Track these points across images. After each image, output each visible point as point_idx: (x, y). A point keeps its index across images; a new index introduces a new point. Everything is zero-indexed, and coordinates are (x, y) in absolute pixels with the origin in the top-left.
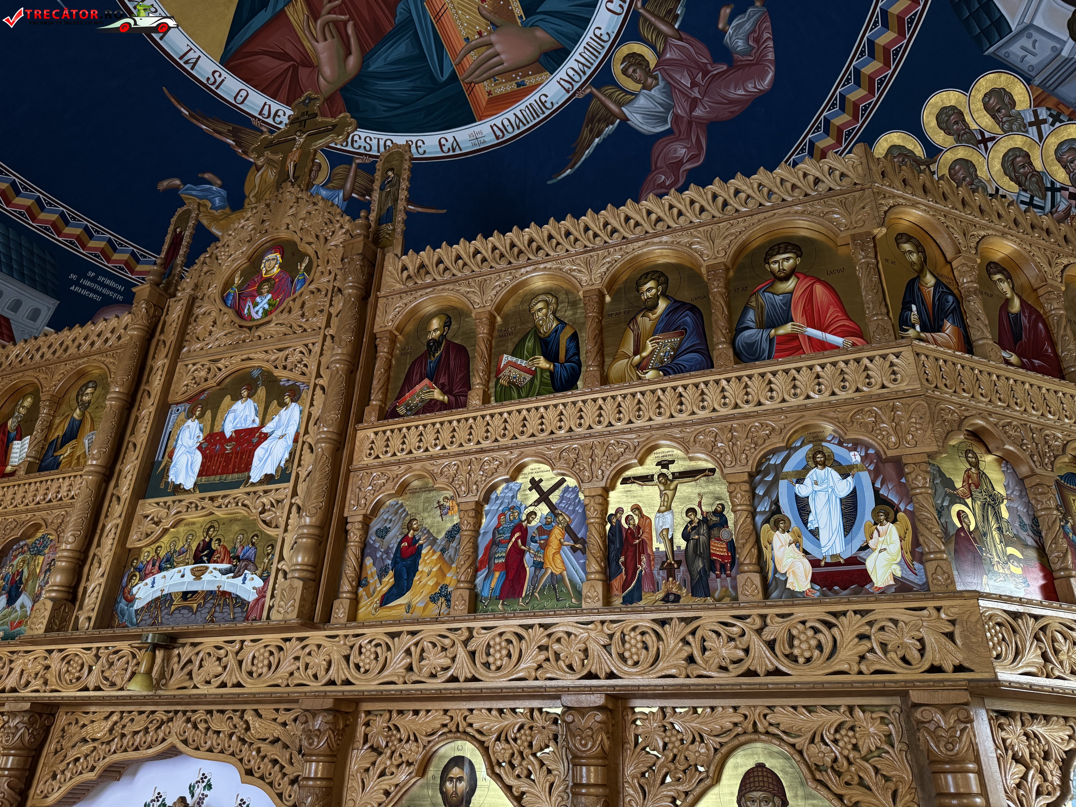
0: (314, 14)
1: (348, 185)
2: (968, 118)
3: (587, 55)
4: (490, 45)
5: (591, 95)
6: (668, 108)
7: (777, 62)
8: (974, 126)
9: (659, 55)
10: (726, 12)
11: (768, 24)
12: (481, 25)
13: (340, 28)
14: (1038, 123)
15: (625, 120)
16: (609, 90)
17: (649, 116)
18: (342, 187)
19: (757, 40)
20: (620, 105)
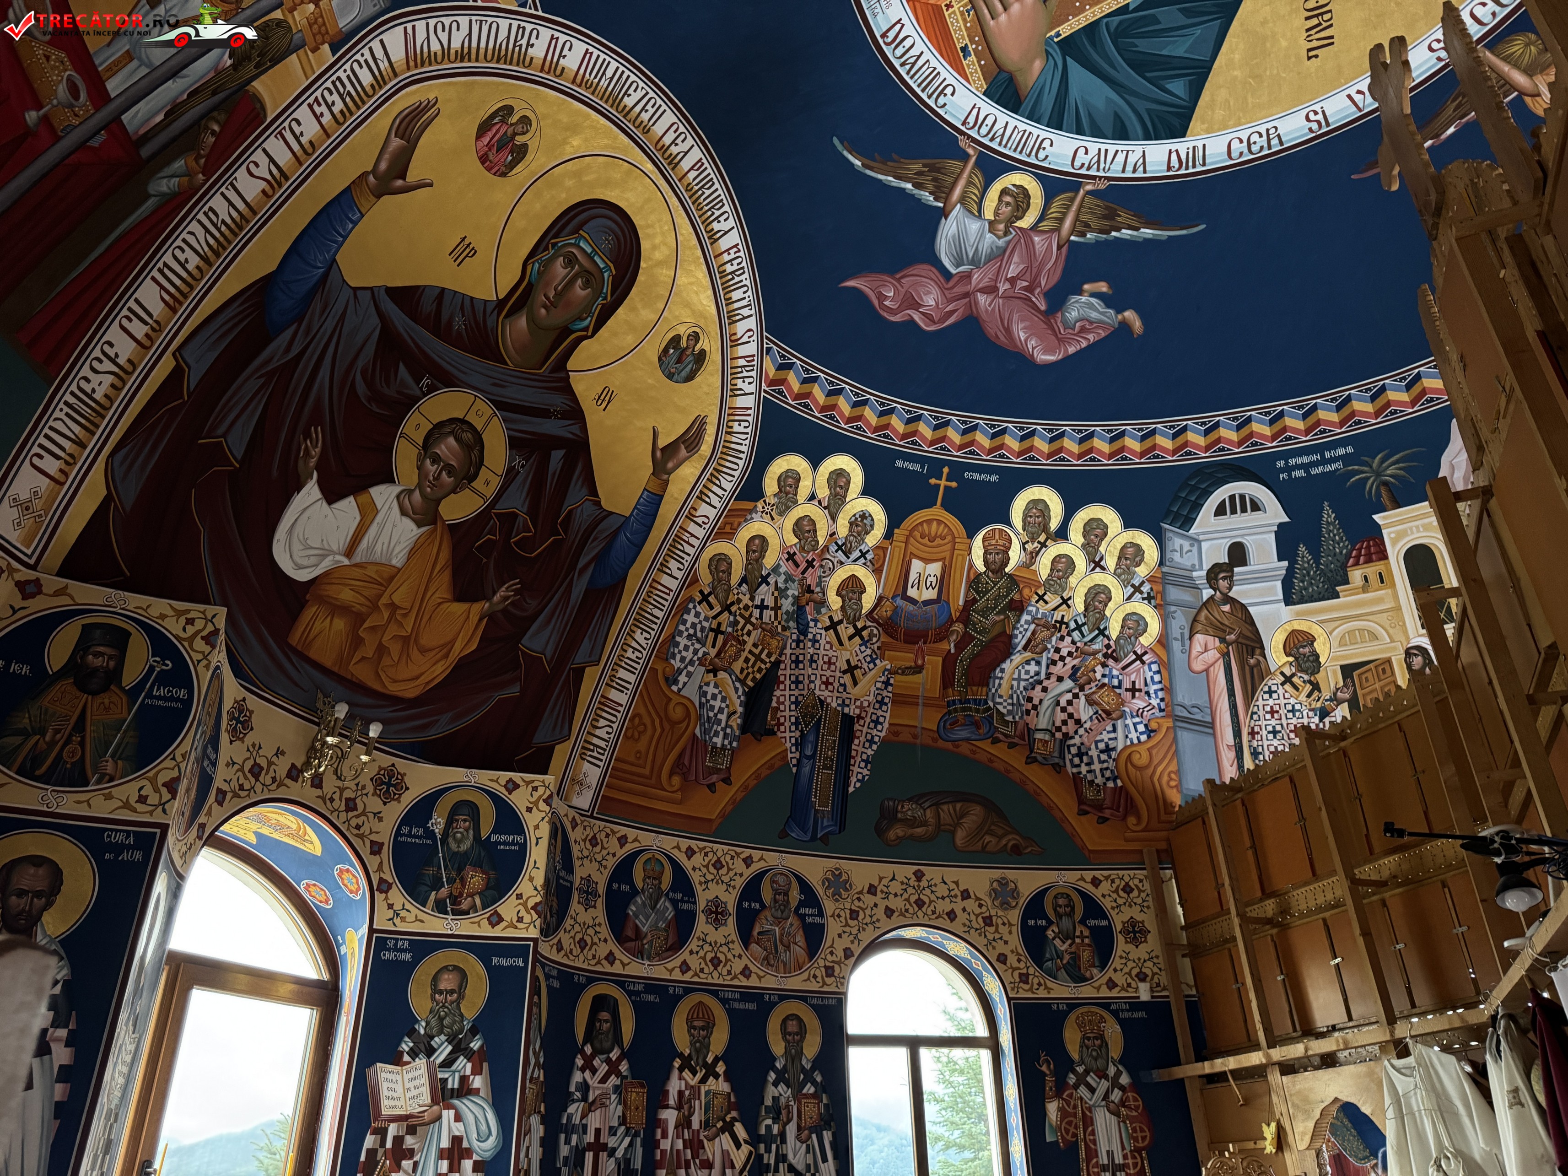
2: (1105, 543)
3: (1016, 137)
5: (966, 157)
6: (975, 262)
7: (1068, 359)
8: (1102, 549)
9: (1034, 228)
10: (1103, 287)
11: (1103, 334)
14: (1137, 589)
15: (944, 213)
17: (959, 242)
19: (1083, 330)
20: (962, 200)
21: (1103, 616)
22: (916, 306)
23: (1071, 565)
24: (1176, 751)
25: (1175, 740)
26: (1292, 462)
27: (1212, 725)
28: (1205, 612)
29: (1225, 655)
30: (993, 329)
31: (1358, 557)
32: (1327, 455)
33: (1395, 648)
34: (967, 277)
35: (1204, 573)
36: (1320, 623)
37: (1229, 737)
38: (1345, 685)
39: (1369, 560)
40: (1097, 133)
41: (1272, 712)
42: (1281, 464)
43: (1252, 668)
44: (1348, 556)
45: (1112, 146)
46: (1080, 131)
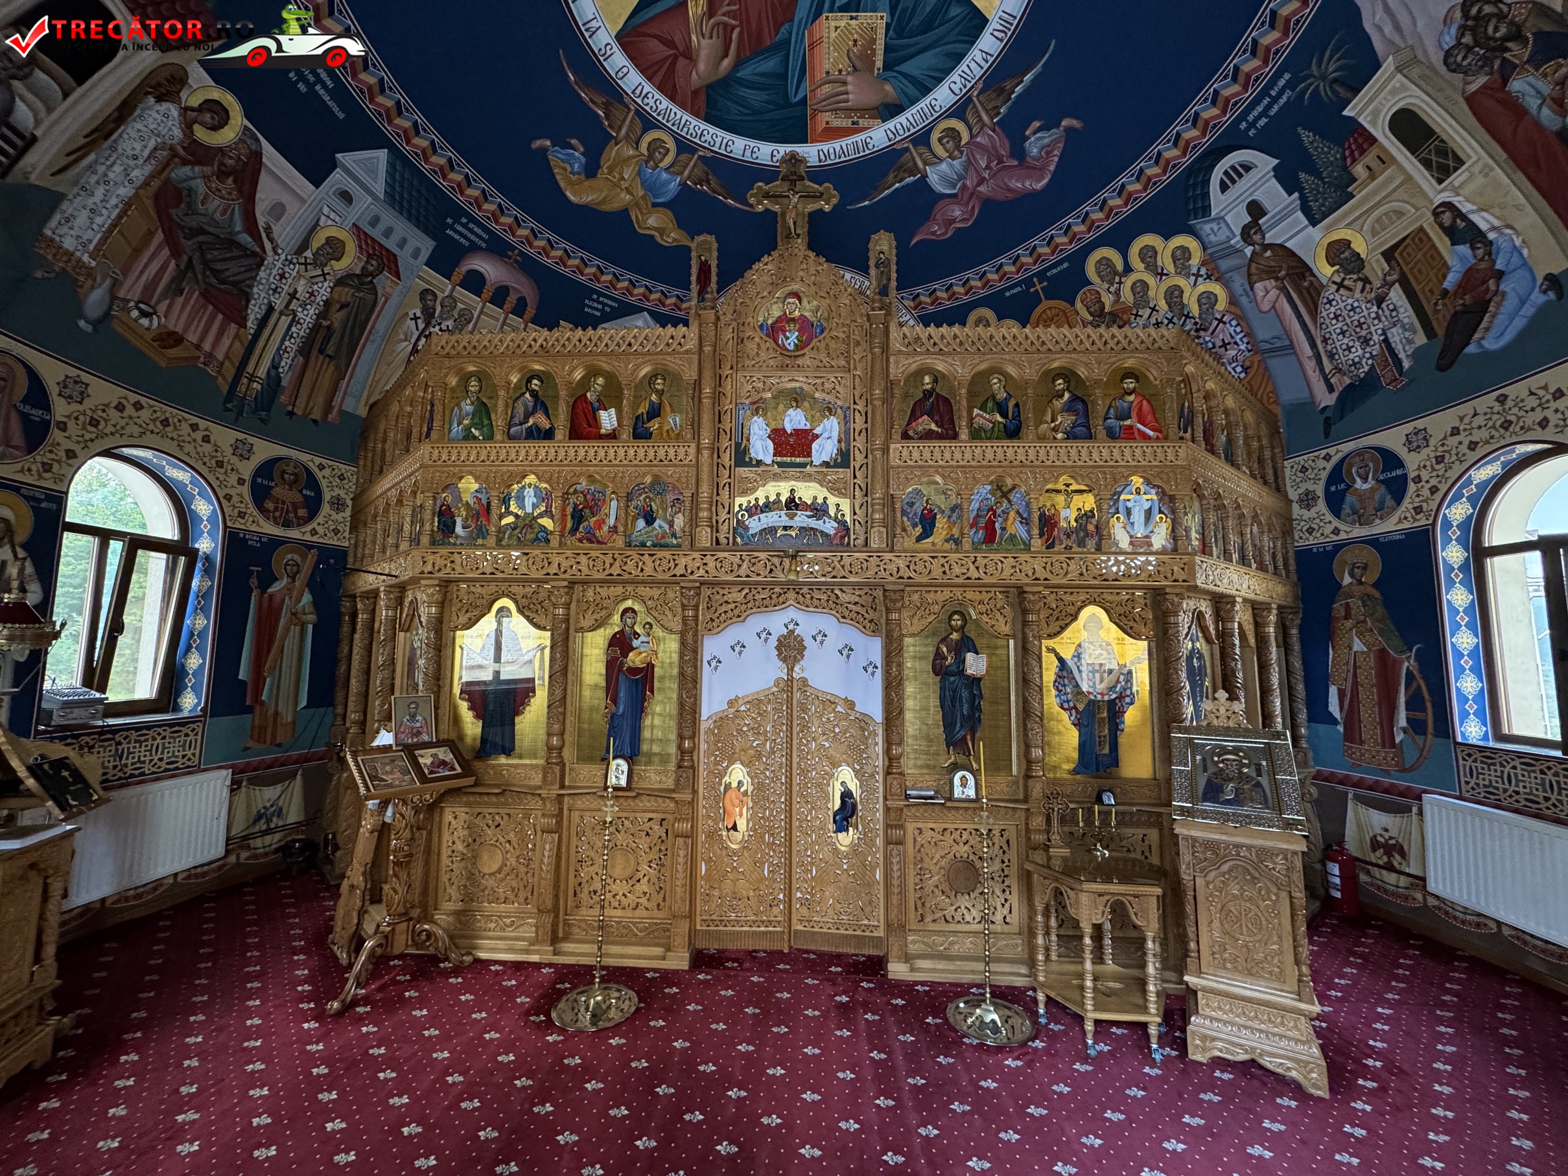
0: (711, 11)
1: (686, 173)
2: (1159, 258)
3: (917, 117)
4: (845, 83)
5: (907, 149)
6: (961, 178)
7: (1054, 174)
8: (1159, 263)
9: (972, 136)
10: (1036, 124)
11: (1061, 145)
12: (844, 64)
13: (727, 29)
14: (1198, 275)
15: (925, 176)
16: (922, 149)
17: (944, 178)
18: (681, 173)
19: (1048, 153)
20: (926, 163)
21: (1183, 306)
22: (954, 221)
23: (1145, 285)
24: (1269, 378)
25: (1266, 369)
26: (1251, 118)
27: (1292, 346)
28: (1254, 265)
29: (1283, 289)
30: (1001, 196)
31: (1352, 153)
32: (1273, 93)
33: (1421, 216)
34: (964, 187)
35: (1238, 238)
36: (1348, 226)
37: (1308, 351)
38: (1391, 268)
39: (1363, 152)
40: (948, 71)
41: (1336, 317)
42: (1244, 125)
43: (1308, 290)
44: (1344, 158)
45: (963, 66)
46: (940, 80)
